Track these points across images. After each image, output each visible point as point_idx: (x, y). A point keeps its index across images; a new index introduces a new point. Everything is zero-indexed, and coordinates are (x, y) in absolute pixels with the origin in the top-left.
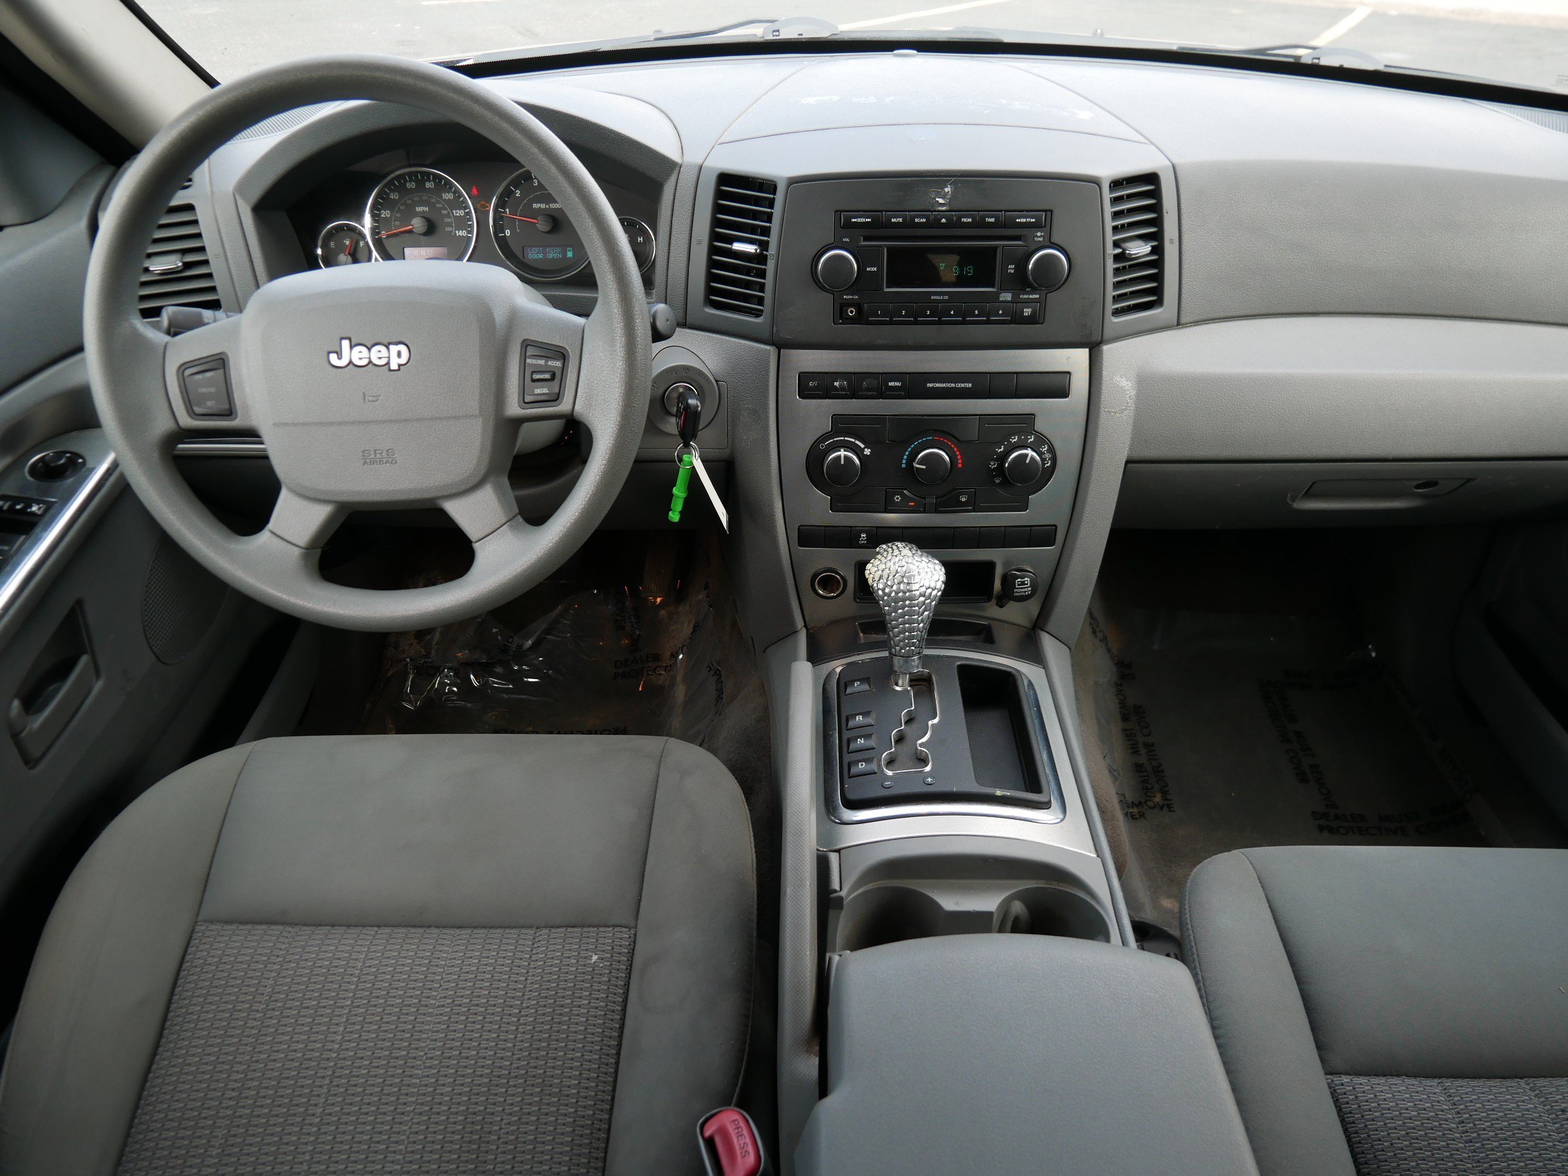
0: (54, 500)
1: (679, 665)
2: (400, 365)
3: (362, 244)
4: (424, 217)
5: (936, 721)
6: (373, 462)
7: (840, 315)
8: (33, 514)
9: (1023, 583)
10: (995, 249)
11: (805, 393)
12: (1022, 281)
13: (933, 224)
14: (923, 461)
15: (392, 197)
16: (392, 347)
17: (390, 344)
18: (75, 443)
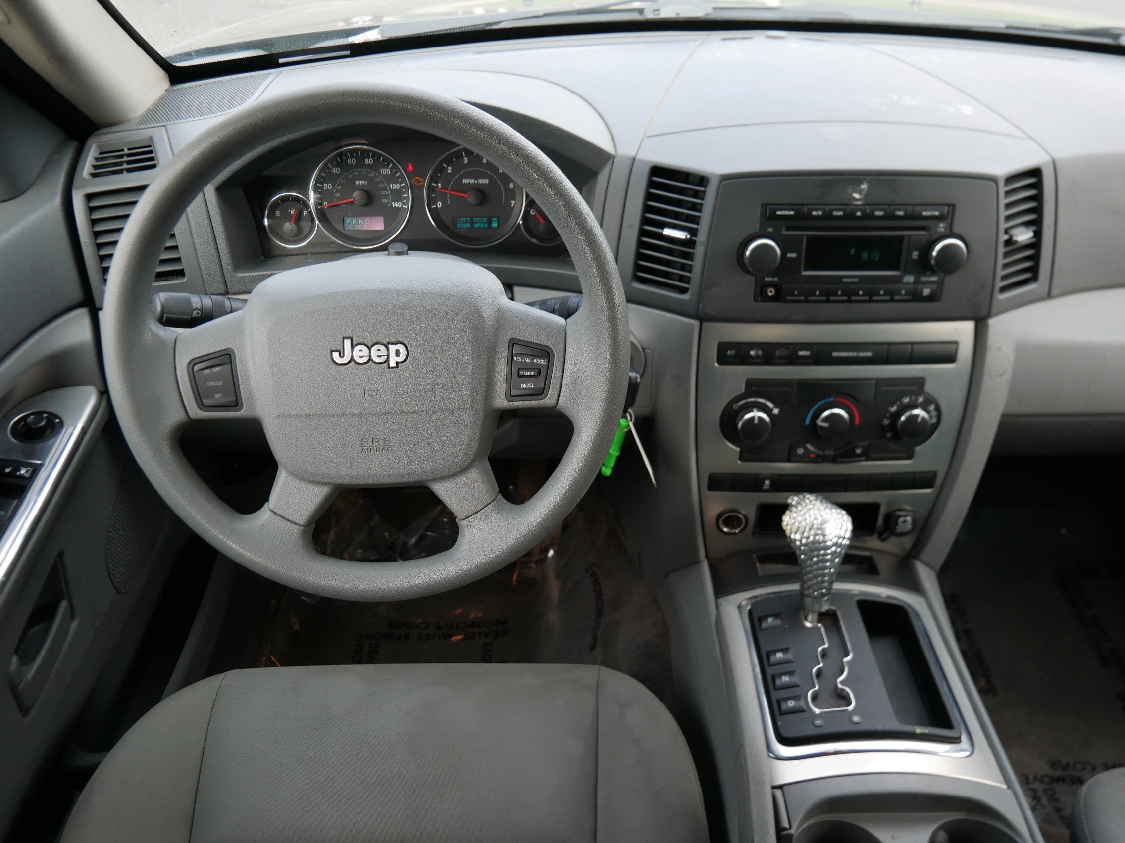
0: (39, 462)
1: (549, 561)
2: (397, 363)
3: (305, 213)
4: (362, 190)
5: (849, 658)
6: (370, 450)
7: (760, 294)
8: (22, 477)
9: (905, 522)
10: (901, 238)
11: (723, 359)
12: (924, 265)
13: (849, 216)
14: (827, 419)
15: (334, 172)
16: (391, 346)
17: (389, 343)
18: (51, 404)
